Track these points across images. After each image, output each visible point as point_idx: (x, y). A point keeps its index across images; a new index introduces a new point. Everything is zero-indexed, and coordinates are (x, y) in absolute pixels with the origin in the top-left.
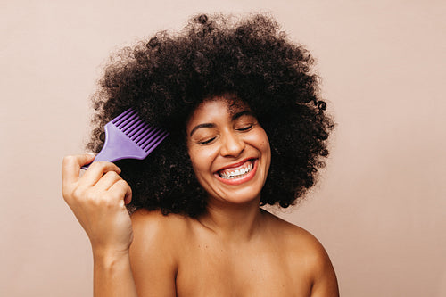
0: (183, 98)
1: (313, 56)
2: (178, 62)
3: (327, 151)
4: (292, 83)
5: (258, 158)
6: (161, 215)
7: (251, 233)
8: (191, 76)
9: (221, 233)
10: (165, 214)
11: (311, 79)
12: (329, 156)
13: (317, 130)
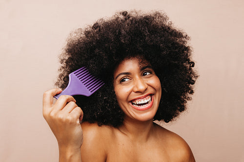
0: (114, 57)
1: (189, 35)
2: (111, 36)
3: (193, 91)
4: (177, 50)
5: (154, 94)
6: (98, 126)
7: (148, 137)
8: (118, 44)
9: (131, 136)
10: (100, 125)
11: (187, 49)
12: (194, 94)
13: (189, 79)
